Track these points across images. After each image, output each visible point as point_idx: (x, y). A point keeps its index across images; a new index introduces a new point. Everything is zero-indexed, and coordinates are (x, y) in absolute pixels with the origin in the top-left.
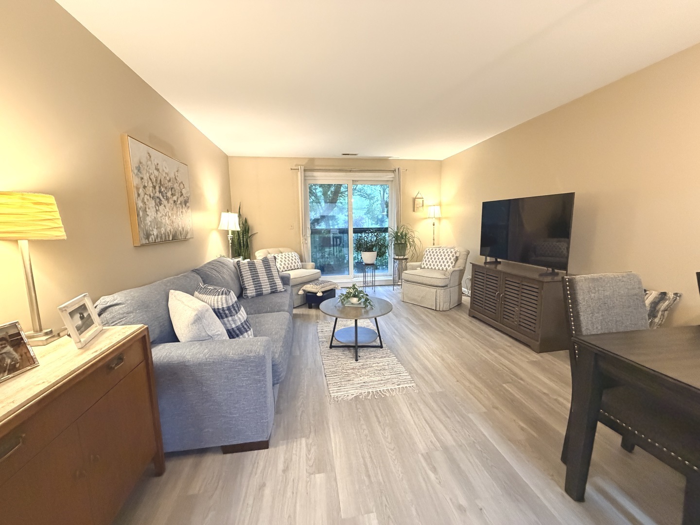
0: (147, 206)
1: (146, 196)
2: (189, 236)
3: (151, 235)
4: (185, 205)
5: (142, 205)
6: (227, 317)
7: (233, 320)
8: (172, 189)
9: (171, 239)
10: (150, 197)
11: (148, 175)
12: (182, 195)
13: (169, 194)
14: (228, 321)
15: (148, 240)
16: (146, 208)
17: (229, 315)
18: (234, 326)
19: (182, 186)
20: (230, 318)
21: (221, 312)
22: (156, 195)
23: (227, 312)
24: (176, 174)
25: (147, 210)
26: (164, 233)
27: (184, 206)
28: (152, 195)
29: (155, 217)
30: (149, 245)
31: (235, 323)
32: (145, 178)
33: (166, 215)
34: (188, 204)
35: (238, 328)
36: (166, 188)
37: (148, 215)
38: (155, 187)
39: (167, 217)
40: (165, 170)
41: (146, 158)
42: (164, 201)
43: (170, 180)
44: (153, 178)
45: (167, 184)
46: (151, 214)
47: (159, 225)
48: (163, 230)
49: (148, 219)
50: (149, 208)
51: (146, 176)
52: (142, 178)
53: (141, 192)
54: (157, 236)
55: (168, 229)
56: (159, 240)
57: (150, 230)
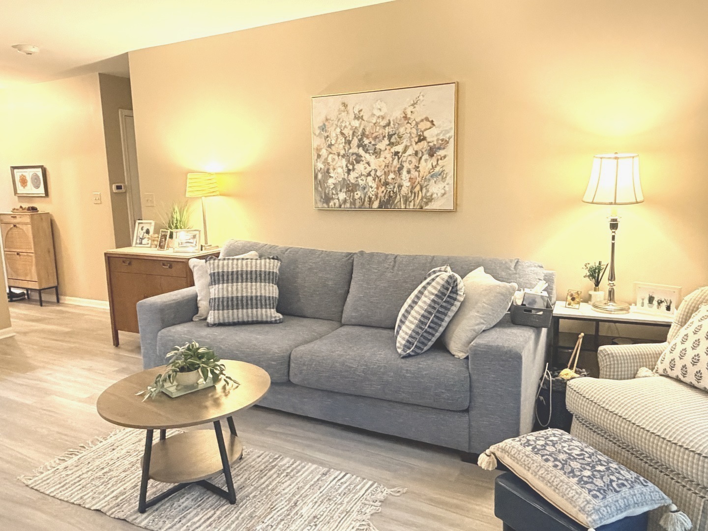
0: (331, 167)
1: (331, 156)
3: (332, 199)
4: (431, 155)
5: (322, 167)
8: (390, 136)
9: (376, 205)
10: (339, 155)
11: (338, 130)
12: (422, 138)
13: (383, 145)
15: (328, 204)
16: (328, 169)
25: (331, 171)
26: (360, 198)
27: (426, 156)
29: (344, 179)
30: (331, 210)
32: (333, 135)
33: (369, 174)
34: (441, 153)
36: (376, 137)
37: (330, 177)
38: (349, 142)
39: (370, 179)
40: (378, 113)
41: (339, 110)
42: (367, 157)
43: (389, 124)
44: (348, 132)
45: (379, 131)
46: (338, 173)
47: (351, 188)
48: (358, 194)
49: (331, 181)
50: (334, 169)
51: (334, 132)
52: (328, 137)
53: (324, 152)
54: (345, 201)
55: (371, 193)
56: (348, 205)
57: (333, 194)
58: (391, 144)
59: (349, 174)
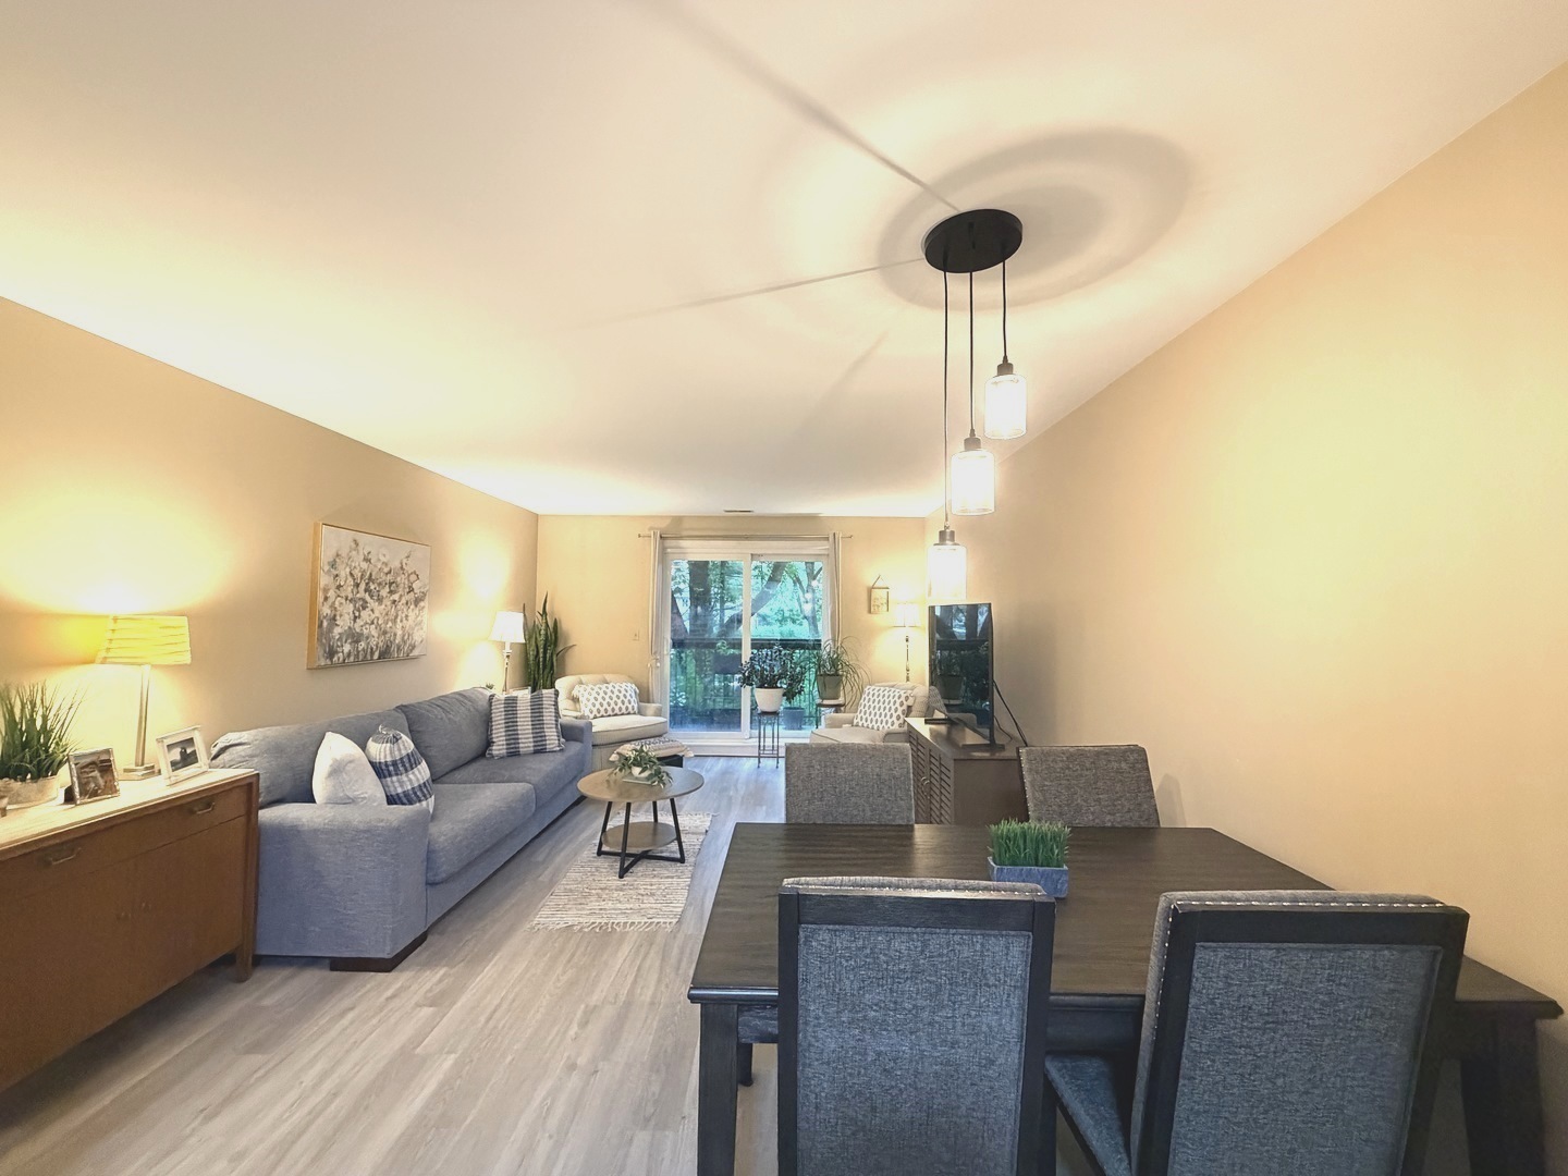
0: (338, 613)
1: (339, 599)
2: (415, 653)
3: (337, 652)
4: (416, 606)
5: (329, 612)
6: (390, 775)
7: (399, 781)
8: (391, 584)
9: (376, 656)
10: (346, 599)
11: (348, 570)
12: (411, 590)
13: (384, 592)
14: (392, 782)
15: (331, 660)
16: (335, 616)
17: (393, 773)
18: (400, 790)
19: (413, 577)
20: (395, 778)
21: (384, 767)
22: (358, 596)
23: (391, 768)
24: (405, 561)
25: (338, 617)
26: (363, 649)
27: (412, 607)
28: (350, 596)
29: (350, 628)
30: (333, 666)
31: (402, 786)
32: (343, 574)
33: (373, 623)
34: (422, 604)
35: (406, 794)
36: (380, 584)
37: (337, 625)
38: (357, 585)
39: (373, 626)
40: (383, 559)
41: (350, 547)
42: (372, 603)
43: (390, 572)
44: (357, 573)
45: (383, 578)
46: (344, 622)
47: (355, 638)
48: (362, 645)
49: (337, 631)
50: (341, 616)
51: (344, 572)
52: (337, 575)
53: (331, 594)
54: (349, 654)
55: (373, 643)
56: (352, 659)
57: (338, 646)
58: (391, 592)
59: (355, 621)
